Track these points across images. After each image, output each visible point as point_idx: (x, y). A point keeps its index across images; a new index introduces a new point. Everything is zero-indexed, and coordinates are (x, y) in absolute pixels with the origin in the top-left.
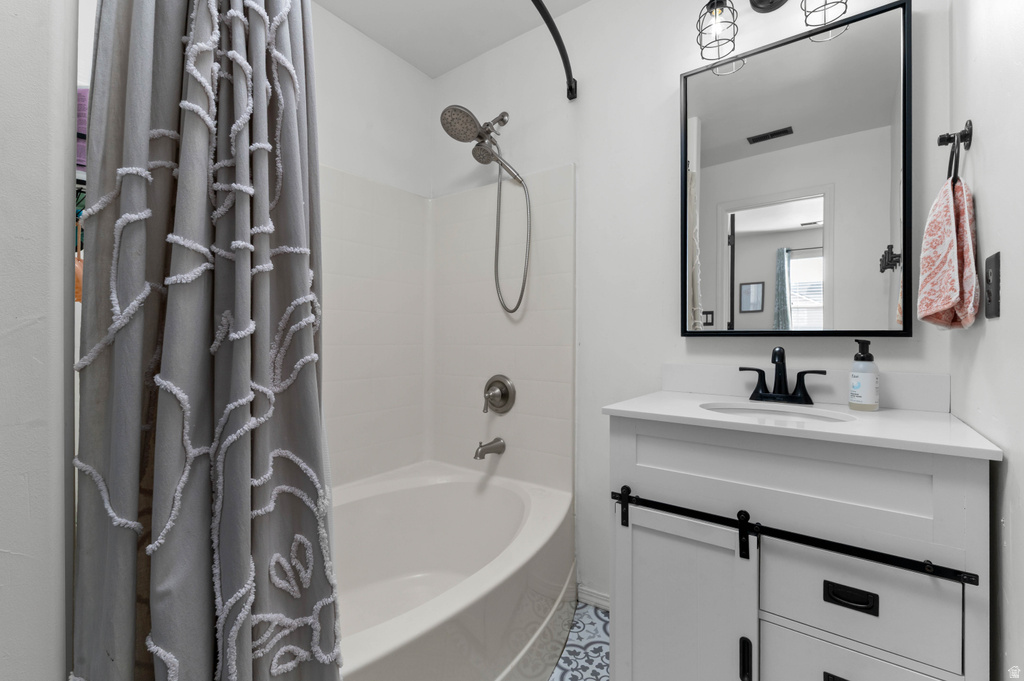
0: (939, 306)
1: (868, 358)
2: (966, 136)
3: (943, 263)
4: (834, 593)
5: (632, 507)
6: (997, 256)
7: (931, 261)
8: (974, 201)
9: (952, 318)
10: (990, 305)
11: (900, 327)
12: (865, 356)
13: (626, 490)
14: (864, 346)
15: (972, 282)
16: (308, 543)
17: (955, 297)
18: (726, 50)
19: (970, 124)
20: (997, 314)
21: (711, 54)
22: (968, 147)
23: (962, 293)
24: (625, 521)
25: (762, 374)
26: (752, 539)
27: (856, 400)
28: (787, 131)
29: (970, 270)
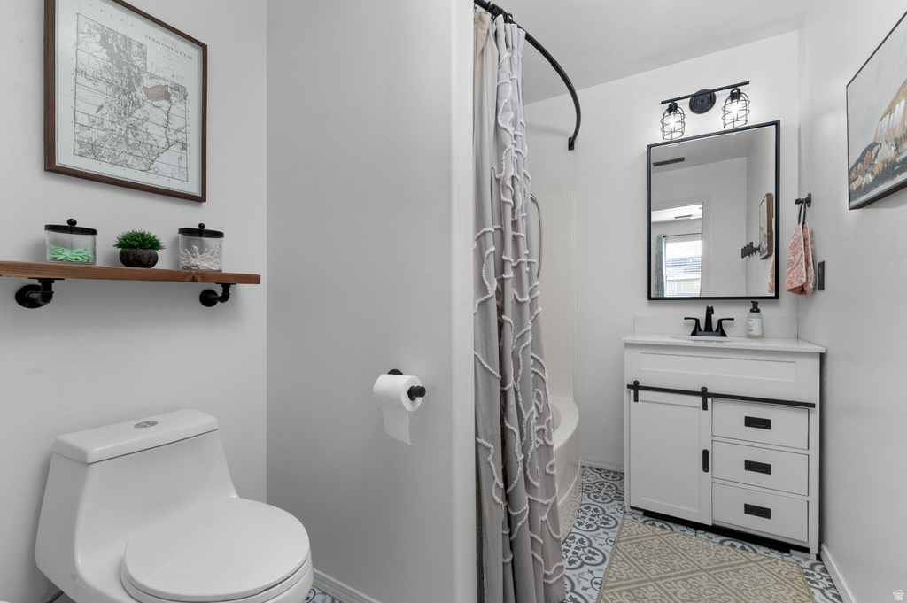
0: (796, 284)
1: (758, 311)
2: (808, 201)
3: (798, 264)
4: (750, 422)
5: (640, 392)
6: (823, 263)
7: (791, 262)
8: (812, 233)
9: (802, 290)
10: (820, 285)
11: (774, 295)
12: (755, 309)
13: (636, 383)
14: (755, 305)
15: (812, 273)
16: (541, 393)
17: (804, 280)
18: (676, 136)
19: (810, 195)
20: (823, 289)
21: (668, 137)
22: (809, 206)
23: (807, 278)
24: (636, 399)
25: (697, 321)
26: (709, 400)
27: (752, 333)
28: (681, 160)
29: (811, 268)
